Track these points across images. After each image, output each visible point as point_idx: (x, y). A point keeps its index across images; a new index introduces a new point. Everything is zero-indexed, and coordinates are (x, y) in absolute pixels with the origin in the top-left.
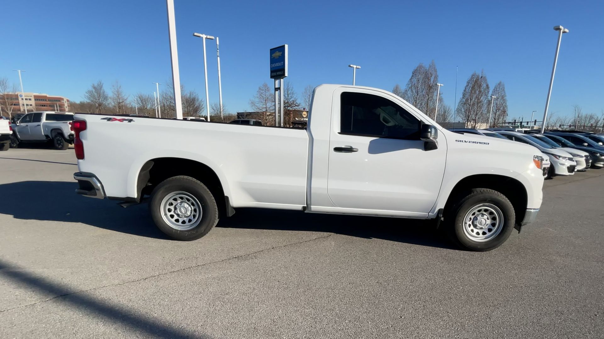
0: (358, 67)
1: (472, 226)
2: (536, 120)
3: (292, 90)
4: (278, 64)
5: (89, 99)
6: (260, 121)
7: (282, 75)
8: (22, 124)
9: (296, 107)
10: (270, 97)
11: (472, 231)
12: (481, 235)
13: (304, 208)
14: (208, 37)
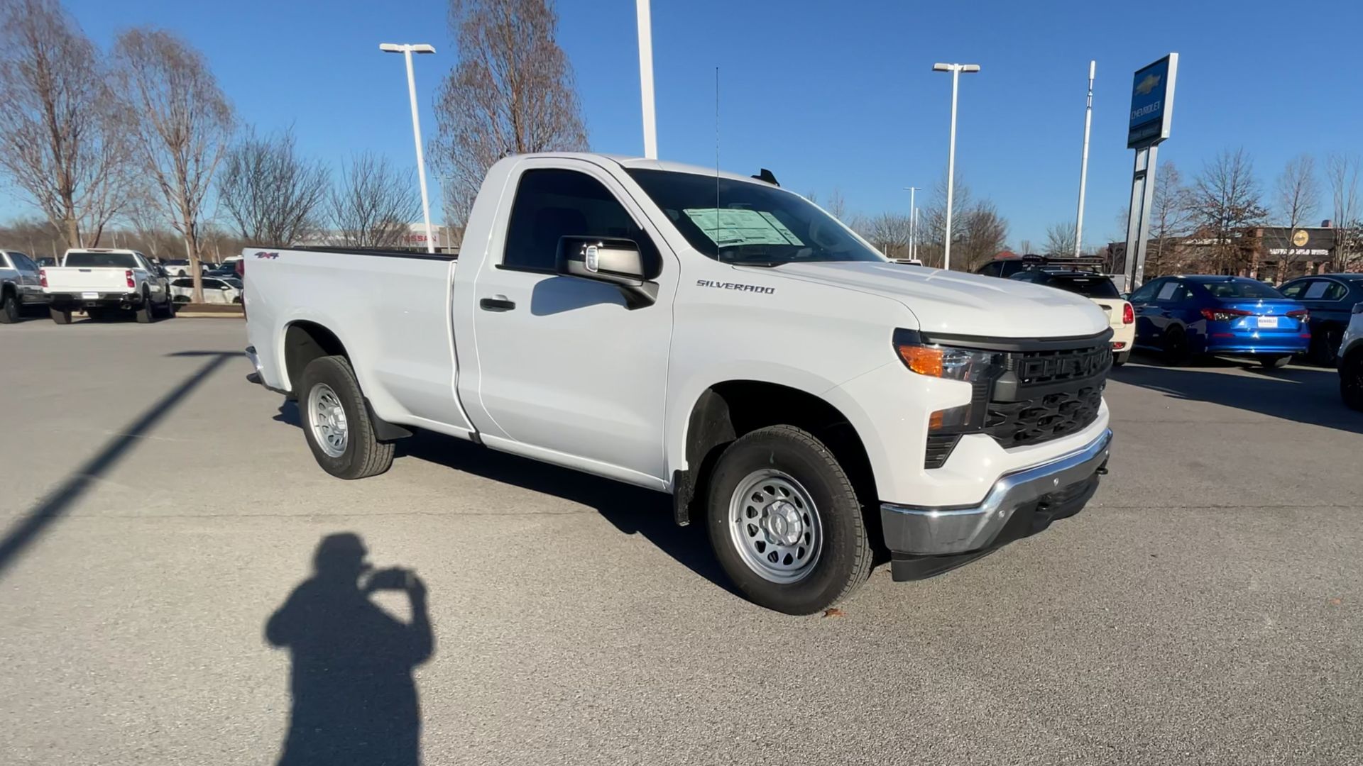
3: (1248, 173)
4: (1148, 109)
7: (1155, 138)
9: (1254, 219)
10: (1178, 197)
14: (966, 67)
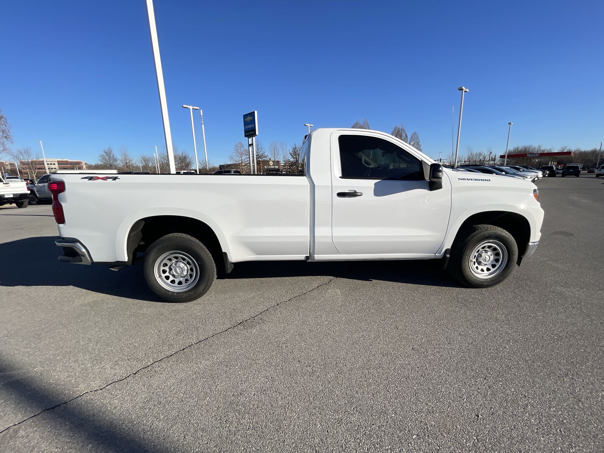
0: (311, 125)
1: (476, 263)
2: (441, 159)
3: (261, 145)
4: (250, 126)
5: (102, 161)
6: (239, 170)
7: (254, 134)
8: (39, 184)
9: (264, 158)
10: (244, 152)
11: (477, 268)
12: (486, 272)
13: (307, 258)
14: (194, 108)
